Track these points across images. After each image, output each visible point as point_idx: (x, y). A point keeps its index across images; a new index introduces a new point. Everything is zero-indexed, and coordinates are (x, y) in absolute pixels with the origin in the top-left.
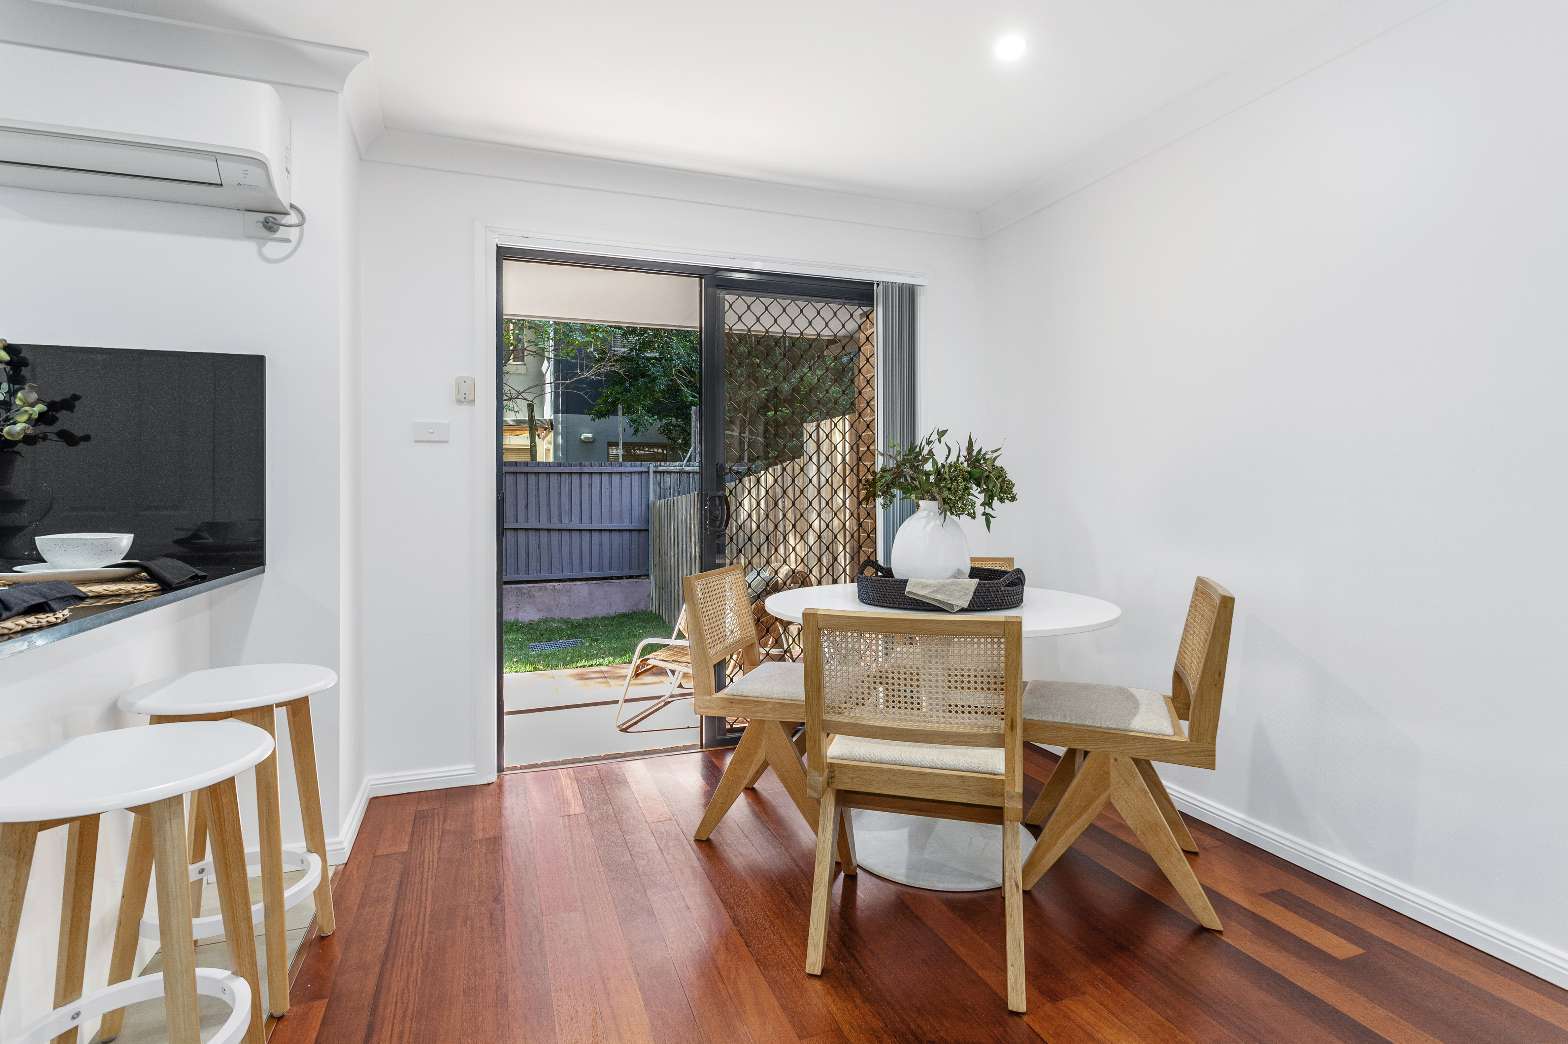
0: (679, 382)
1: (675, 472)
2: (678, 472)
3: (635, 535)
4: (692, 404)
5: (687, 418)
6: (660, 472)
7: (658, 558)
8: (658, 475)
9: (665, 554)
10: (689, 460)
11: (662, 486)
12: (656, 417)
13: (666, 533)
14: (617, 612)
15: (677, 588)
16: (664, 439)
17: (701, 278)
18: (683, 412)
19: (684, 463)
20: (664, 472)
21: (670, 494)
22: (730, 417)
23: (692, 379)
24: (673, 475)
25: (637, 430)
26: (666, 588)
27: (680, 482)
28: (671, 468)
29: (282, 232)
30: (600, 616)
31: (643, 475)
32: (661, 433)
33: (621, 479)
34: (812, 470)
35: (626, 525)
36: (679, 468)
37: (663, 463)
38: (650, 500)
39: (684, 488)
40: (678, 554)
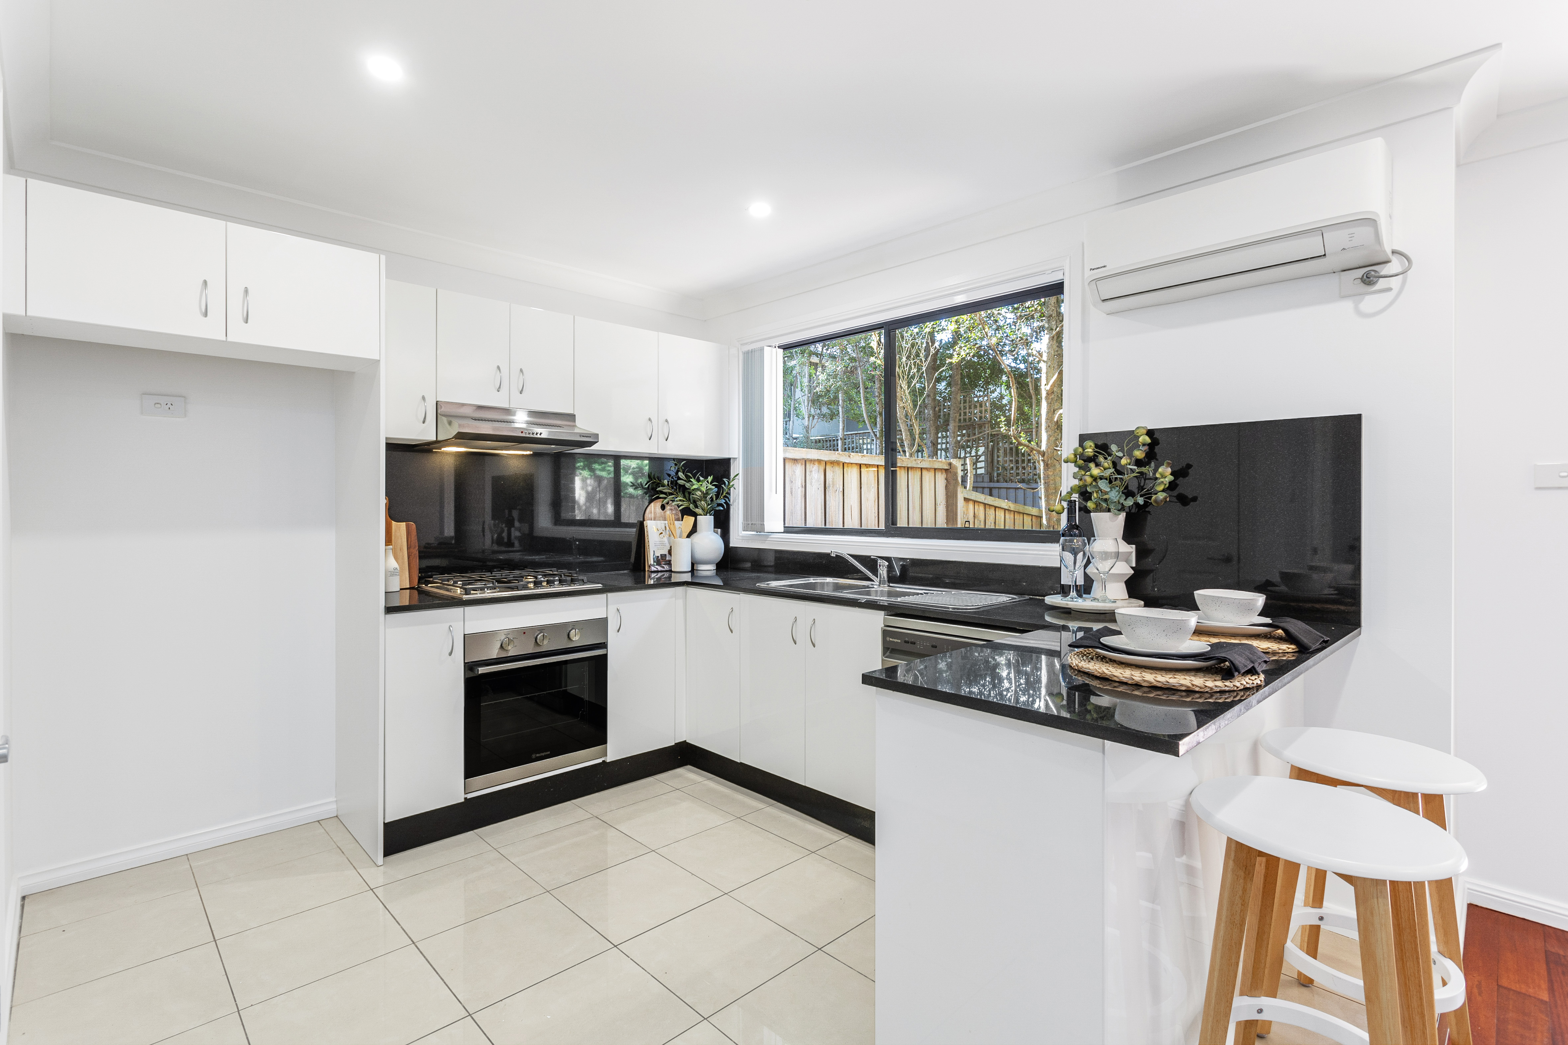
29: (1382, 284)
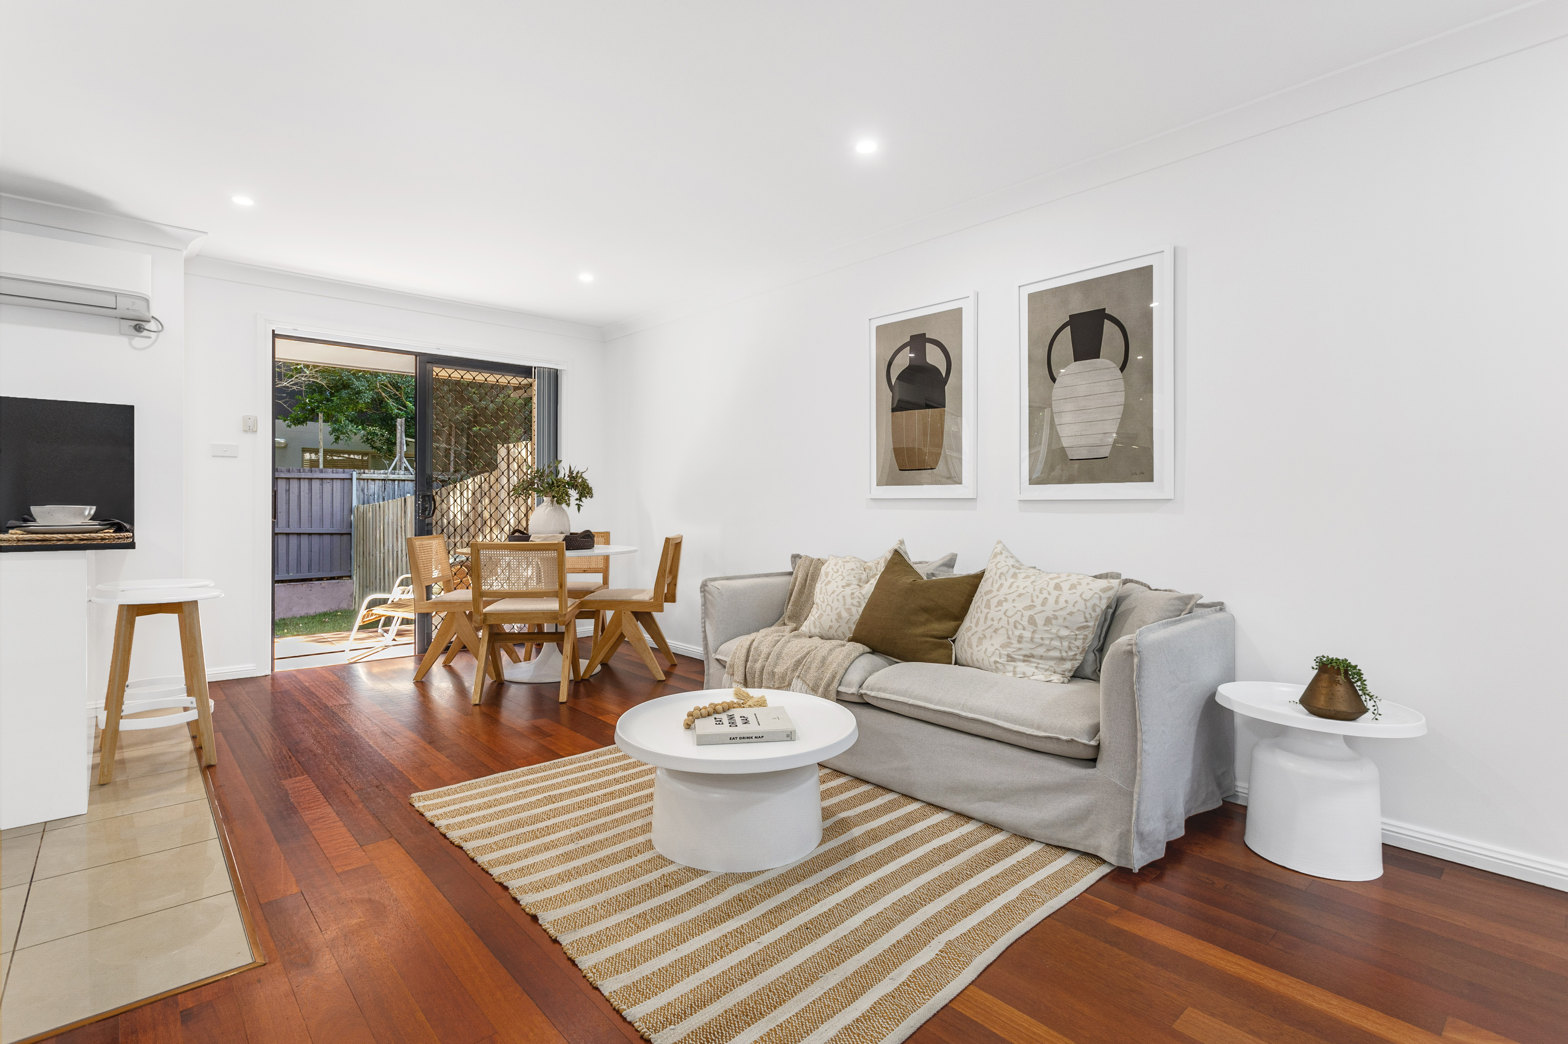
0: (383, 394)
1: (379, 480)
2: (382, 480)
3: (336, 538)
4: (398, 416)
5: (393, 430)
6: (364, 479)
7: (361, 559)
8: (362, 482)
9: (369, 555)
10: (395, 468)
11: (366, 493)
12: (360, 427)
13: (371, 536)
14: (317, 612)
15: (382, 584)
16: (367, 448)
17: (416, 356)
18: (388, 422)
19: (390, 471)
20: (368, 479)
21: (374, 500)
22: (437, 430)
23: (397, 393)
24: (377, 482)
25: (337, 438)
26: (371, 586)
27: (385, 489)
28: (375, 476)
29: (145, 333)
30: (298, 616)
31: (346, 481)
32: (364, 442)
33: (322, 485)
34: (504, 480)
35: (327, 529)
36: (384, 475)
37: (366, 471)
38: (354, 505)
39: (389, 494)
40: (384, 553)
